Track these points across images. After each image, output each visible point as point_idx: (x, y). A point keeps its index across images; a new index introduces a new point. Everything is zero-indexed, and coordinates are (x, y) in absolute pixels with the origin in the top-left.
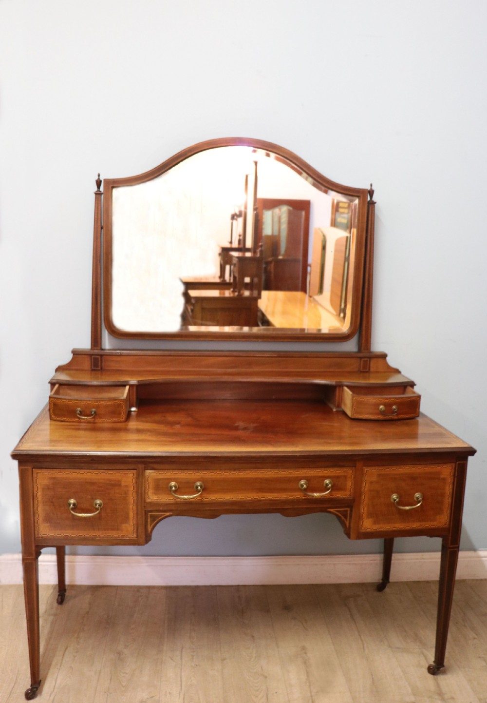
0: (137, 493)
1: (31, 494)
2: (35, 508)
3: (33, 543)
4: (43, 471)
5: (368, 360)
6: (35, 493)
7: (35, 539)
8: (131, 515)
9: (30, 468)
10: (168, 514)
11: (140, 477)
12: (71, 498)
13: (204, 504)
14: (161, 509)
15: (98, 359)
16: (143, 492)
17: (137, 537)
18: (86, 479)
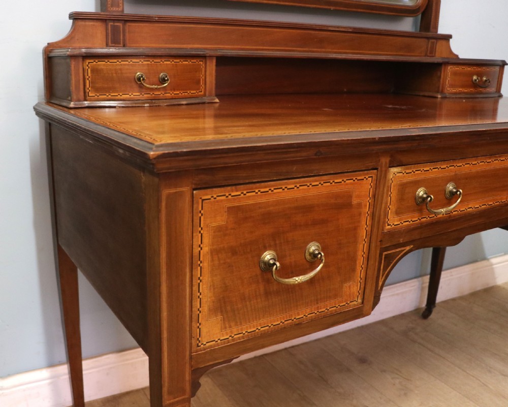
0: (373, 216)
1: (188, 256)
2: (195, 288)
3: (188, 366)
4: (217, 192)
5: (435, 41)
6: (196, 250)
7: (191, 357)
8: (360, 261)
9: (186, 189)
10: (408, 248)
11: (380, 182)
12: (265, 249)
13: (453, 220)
14: (401, 241)
15: (118, 27)
16: (382, 213)
17: (363, 303)
18: (297, 200)
